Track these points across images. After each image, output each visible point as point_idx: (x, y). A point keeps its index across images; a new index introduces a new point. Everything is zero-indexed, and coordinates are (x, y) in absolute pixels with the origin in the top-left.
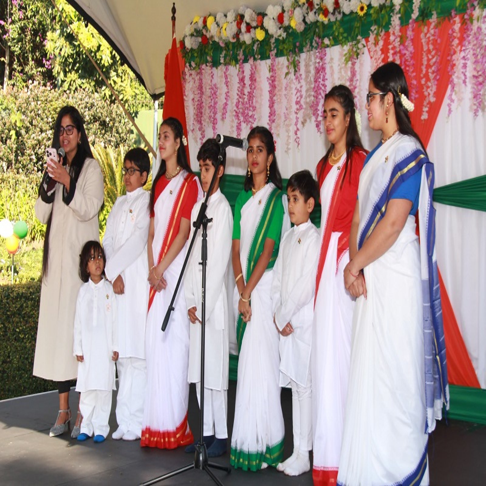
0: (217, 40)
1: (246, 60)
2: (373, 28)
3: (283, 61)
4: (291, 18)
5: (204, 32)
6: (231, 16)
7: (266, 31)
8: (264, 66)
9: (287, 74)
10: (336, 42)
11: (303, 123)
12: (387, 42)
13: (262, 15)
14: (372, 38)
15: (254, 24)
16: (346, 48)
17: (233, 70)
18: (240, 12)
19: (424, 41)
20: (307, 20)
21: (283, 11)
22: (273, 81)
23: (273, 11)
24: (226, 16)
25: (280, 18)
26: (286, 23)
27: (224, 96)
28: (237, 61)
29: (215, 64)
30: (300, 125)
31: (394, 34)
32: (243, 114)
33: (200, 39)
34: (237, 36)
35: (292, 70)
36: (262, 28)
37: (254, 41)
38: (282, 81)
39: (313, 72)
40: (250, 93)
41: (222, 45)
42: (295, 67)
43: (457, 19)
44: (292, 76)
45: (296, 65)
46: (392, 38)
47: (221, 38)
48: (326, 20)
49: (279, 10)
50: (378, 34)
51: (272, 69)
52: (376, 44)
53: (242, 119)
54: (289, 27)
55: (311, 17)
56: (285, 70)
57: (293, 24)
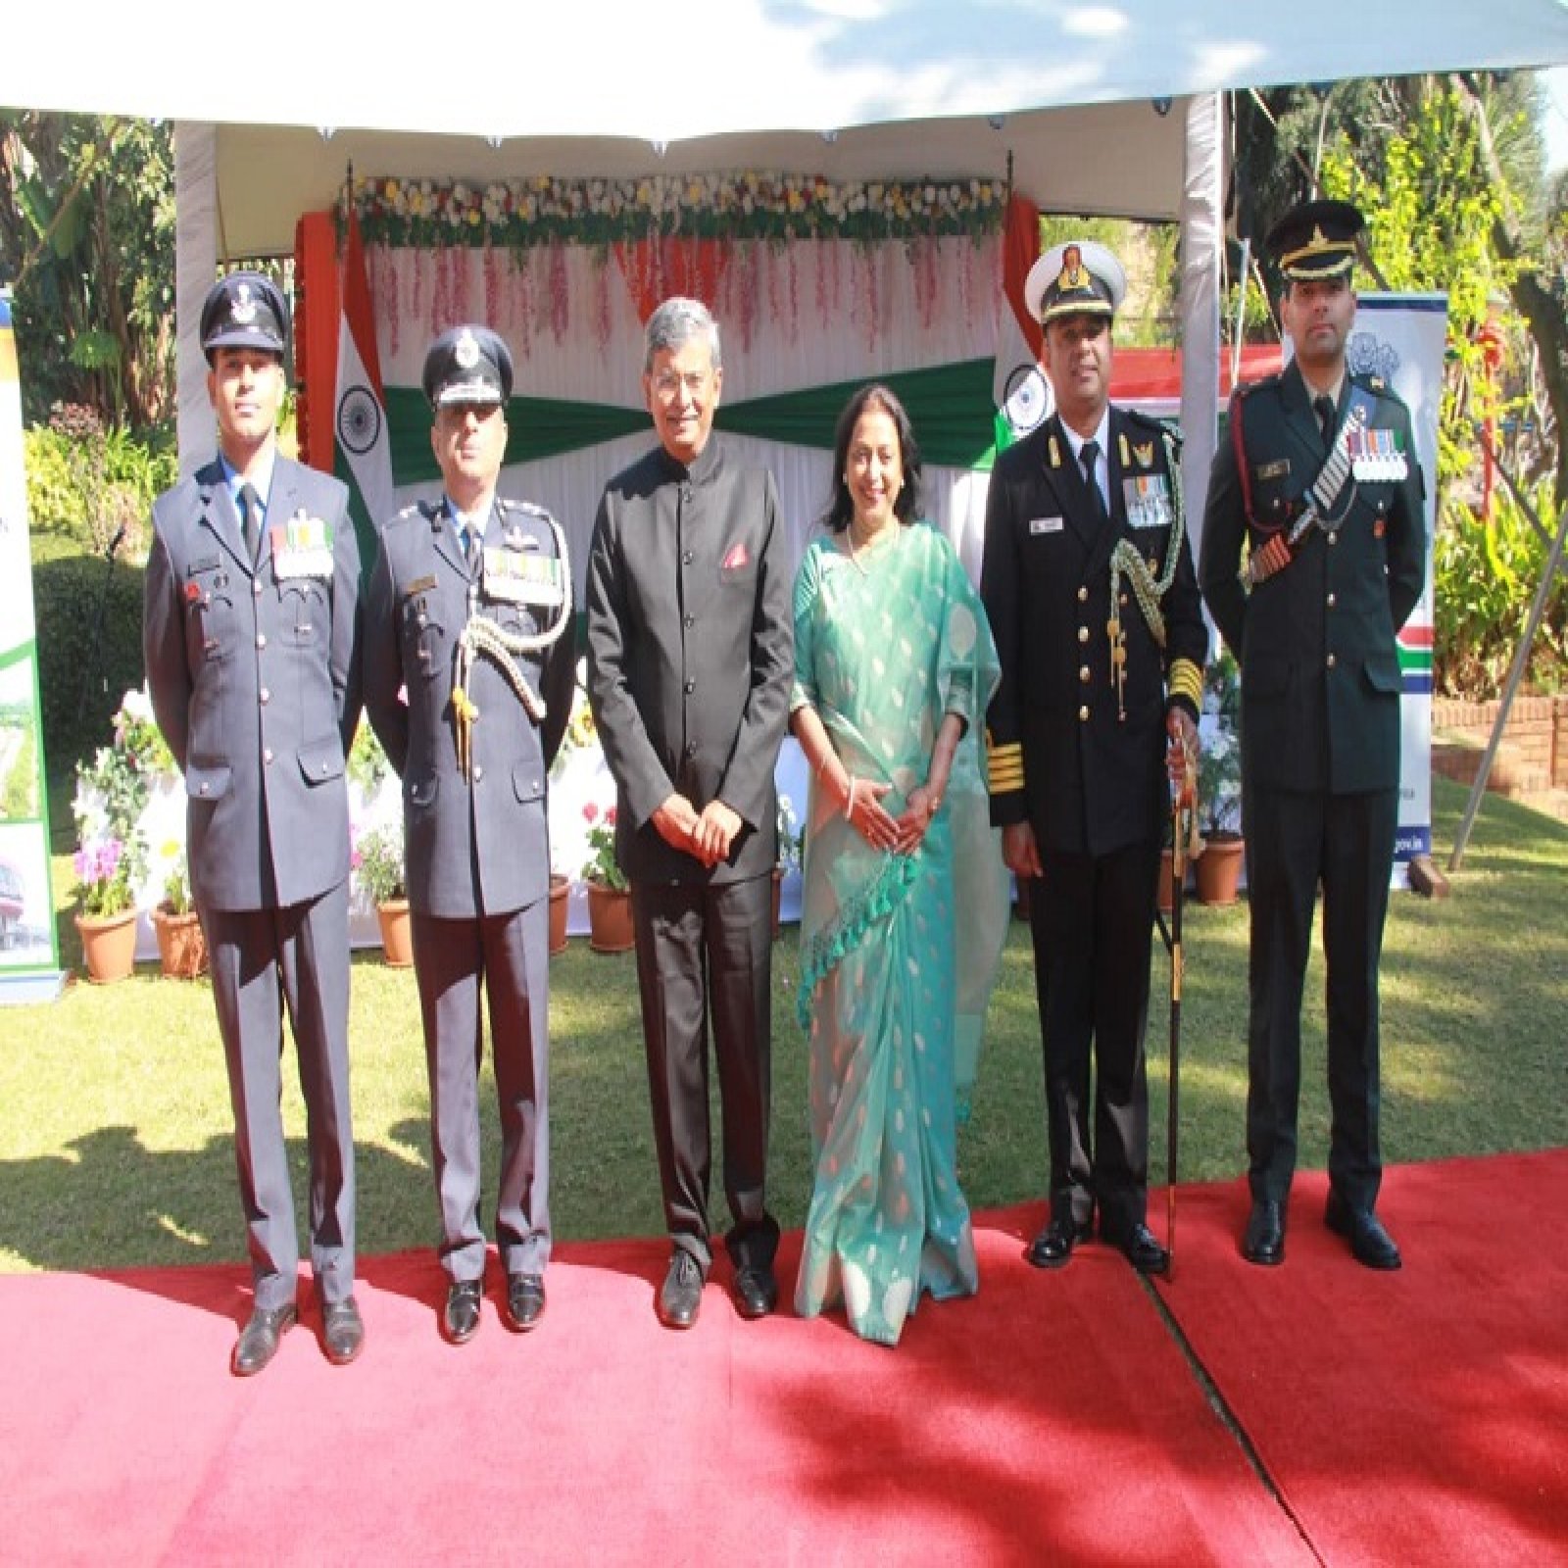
0: (400, 212)
1: (449, 244)
2: (626, 233)
3: (503, 254)
4: (521, 204)
5: (379, 200)
6: (426, 188)
7: (483, 215)
8: (477, 257)
9: (511, 271)
10: (580, 241)
11: (537, 330)
12: (642, 250)
13: (478, 194)
14: (625, 245)
15: (467, 204)
16: (594, 251)
17: (429, 256)
18: (444, 183)
19: (685, 258)
20: (544, 212)
21: (509, 194)
22: (491, 277)
23: (497, 194)
24: (418, 184)
25: (508, 202)
26: (514, 209)
27: (411, 287)
28: (432, 245)
29: (396, 243)
30: (531, 332)
31: (653, 243)
32: (446, 313)
33: (369, 208)
34: (438, 212)
35: (517, 267)
36: (479, 209)
37: (465, 223)
38: (504, 280)
39: (547, 269)
40: (458, 288)
41: (408, 219)
42: (520, 261)
43: (717, 244)
44: (517, 272)
45: (522, 263)
46: (650, 249)
47: (407, 212)
48: (565, 214)
49: (501, 194)
50: (630, 243)
51: (488, 262)
52: (630, 251)
53: (441, 319)
54: (517, 215)
55: (548, 209)
56: (507, 265)
57: (523, 213)
